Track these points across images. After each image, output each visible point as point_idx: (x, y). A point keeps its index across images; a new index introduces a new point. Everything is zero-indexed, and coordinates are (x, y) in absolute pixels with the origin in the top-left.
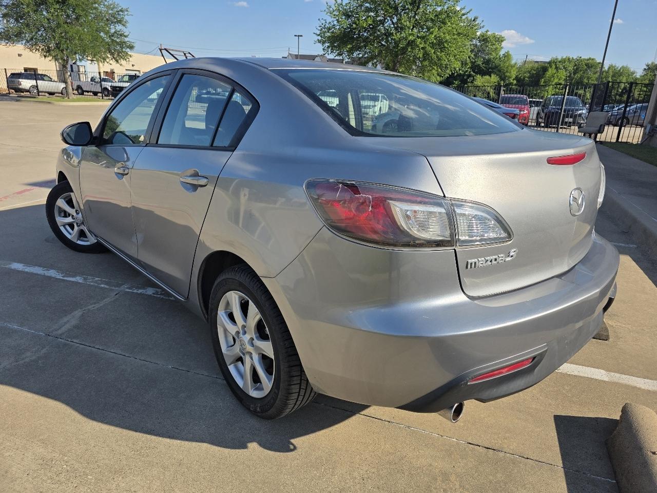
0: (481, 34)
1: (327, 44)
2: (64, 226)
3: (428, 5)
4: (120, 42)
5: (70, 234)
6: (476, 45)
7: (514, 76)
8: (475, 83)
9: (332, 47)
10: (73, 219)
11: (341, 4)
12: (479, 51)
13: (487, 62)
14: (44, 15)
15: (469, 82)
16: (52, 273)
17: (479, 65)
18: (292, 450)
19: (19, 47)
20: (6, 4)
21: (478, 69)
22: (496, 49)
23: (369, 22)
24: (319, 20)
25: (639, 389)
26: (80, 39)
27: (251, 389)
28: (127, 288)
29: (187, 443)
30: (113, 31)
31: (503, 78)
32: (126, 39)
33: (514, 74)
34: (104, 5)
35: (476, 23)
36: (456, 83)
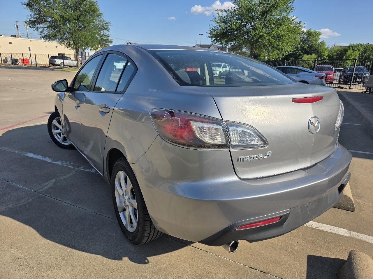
0: (307, 31)
1: (214, 39)
2: (56, 134)
3: (272, 16)
4: (106, 39)
5: (59, 139)
6: (304, 37)
7: (327, 55)
8: (303, 59)
9: (217, 40)
10: (61, 131)
11: (222, 16)
12: (306, 41)
13: (310, 47)
14: (68, 26)
15: (299, 58)
16: (47, 159)
17: (305, 49)
18: (146, 263)
19: (55, 43)
20: (49, 21)
21: (305, 51)
22: (316, 39)
23: (237, 26)
24: (209, 25)
25: (367, 242)
26: (85, 38)
27: (129, 227)
28: (82, 168)
29: (90, 254)
30: (102, 34)
31: (320, 56)
32: (109, 38)
33: (326, 53)
34: (98, 20)
35: (301, 25)
36: (292, 59)
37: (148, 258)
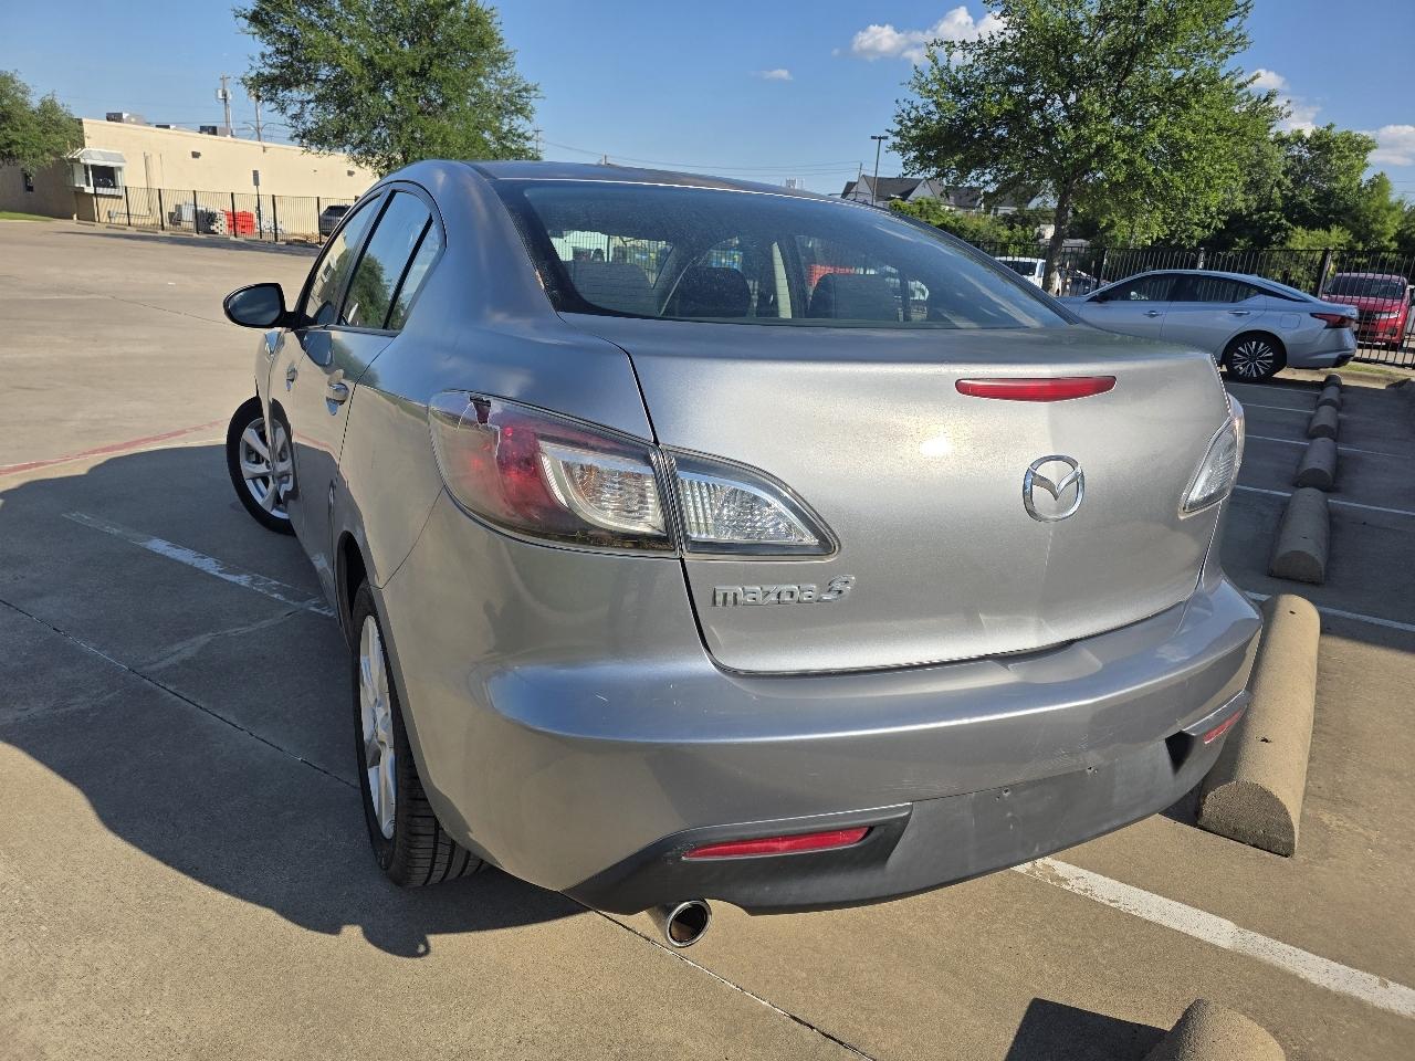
0: (1313, 133)
1: (913, 154)
2: (254, 479)
3: (1152, 68)
4: (517, 149)
5: (262, 495)
6: (1300, 159)
7: (1393, 232)
8: (1288, 244)
9: (923, 160)
10: (268, 467)
11: (947, 68)
12: (1306, 171)
13: (1326, 197)
14: (386, 98)
15: (1275, 243)
16: (209, 565)
17: (1303, 203)
18: (420, 955)
20: (324, 77)
21: (1299, 213)
22: (1352, 167)
23: (1005, 106)
24: (897, 101)
26: (444, 142)
27: (386, 819)
28: (315, 605)
29: (238, 901)
30: (506, 128)
31: (1363, 234)
32: (528, 145)
33: (1392, 226)
34: (496, 79)
35: (1272, 106)
36: (1242, 243)
37: (432, 939)
